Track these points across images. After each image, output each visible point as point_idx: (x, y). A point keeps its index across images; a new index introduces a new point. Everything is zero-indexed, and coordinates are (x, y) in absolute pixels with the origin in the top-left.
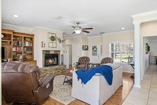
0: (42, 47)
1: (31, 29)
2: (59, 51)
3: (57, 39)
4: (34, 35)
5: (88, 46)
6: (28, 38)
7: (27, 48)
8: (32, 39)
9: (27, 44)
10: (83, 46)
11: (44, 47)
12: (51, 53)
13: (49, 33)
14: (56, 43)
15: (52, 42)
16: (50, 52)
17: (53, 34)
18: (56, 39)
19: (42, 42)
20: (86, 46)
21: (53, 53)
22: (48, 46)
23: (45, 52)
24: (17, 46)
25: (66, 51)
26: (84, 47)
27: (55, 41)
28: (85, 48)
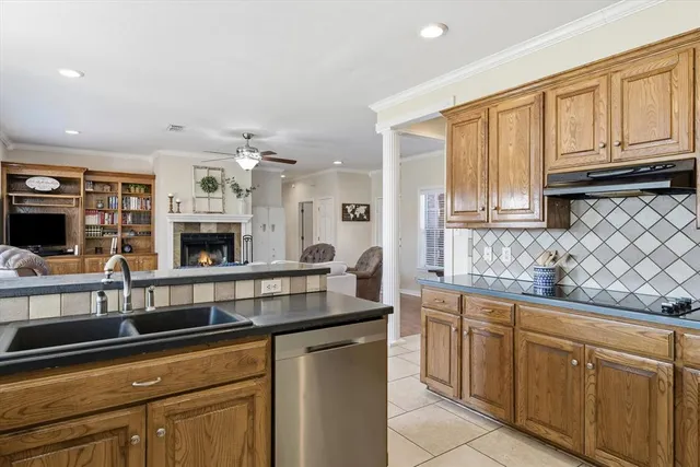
0: (171, 211)
1: (150, 159)
2: (234, 223)
3: (228, 186)
4: (153, 177)
5: (368, 206)
6: (136, 185)
7: (136, 214)
8: (148, 188)
9: (134, 204)
10: (344, 205)
11: (179, 212)
12: (204, 230)
13: (196, 167)
14: (223, 198)
15: (206, 194)
16: (202, 226)
17: (214, 169)
18: (223, 186)
19: (171, 198)
20: (357, 206)
21: (214, 230)
22: (194, 207)
23: (182, 228)
24: (105, 212)
25: (273, 226)
26: (349, 211)
27: (218, 194)
28: (353, 212)
